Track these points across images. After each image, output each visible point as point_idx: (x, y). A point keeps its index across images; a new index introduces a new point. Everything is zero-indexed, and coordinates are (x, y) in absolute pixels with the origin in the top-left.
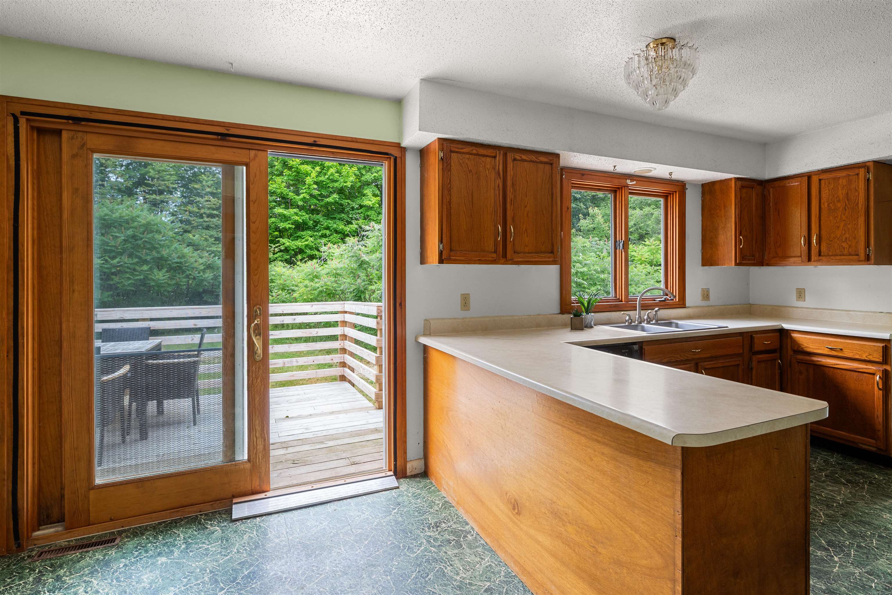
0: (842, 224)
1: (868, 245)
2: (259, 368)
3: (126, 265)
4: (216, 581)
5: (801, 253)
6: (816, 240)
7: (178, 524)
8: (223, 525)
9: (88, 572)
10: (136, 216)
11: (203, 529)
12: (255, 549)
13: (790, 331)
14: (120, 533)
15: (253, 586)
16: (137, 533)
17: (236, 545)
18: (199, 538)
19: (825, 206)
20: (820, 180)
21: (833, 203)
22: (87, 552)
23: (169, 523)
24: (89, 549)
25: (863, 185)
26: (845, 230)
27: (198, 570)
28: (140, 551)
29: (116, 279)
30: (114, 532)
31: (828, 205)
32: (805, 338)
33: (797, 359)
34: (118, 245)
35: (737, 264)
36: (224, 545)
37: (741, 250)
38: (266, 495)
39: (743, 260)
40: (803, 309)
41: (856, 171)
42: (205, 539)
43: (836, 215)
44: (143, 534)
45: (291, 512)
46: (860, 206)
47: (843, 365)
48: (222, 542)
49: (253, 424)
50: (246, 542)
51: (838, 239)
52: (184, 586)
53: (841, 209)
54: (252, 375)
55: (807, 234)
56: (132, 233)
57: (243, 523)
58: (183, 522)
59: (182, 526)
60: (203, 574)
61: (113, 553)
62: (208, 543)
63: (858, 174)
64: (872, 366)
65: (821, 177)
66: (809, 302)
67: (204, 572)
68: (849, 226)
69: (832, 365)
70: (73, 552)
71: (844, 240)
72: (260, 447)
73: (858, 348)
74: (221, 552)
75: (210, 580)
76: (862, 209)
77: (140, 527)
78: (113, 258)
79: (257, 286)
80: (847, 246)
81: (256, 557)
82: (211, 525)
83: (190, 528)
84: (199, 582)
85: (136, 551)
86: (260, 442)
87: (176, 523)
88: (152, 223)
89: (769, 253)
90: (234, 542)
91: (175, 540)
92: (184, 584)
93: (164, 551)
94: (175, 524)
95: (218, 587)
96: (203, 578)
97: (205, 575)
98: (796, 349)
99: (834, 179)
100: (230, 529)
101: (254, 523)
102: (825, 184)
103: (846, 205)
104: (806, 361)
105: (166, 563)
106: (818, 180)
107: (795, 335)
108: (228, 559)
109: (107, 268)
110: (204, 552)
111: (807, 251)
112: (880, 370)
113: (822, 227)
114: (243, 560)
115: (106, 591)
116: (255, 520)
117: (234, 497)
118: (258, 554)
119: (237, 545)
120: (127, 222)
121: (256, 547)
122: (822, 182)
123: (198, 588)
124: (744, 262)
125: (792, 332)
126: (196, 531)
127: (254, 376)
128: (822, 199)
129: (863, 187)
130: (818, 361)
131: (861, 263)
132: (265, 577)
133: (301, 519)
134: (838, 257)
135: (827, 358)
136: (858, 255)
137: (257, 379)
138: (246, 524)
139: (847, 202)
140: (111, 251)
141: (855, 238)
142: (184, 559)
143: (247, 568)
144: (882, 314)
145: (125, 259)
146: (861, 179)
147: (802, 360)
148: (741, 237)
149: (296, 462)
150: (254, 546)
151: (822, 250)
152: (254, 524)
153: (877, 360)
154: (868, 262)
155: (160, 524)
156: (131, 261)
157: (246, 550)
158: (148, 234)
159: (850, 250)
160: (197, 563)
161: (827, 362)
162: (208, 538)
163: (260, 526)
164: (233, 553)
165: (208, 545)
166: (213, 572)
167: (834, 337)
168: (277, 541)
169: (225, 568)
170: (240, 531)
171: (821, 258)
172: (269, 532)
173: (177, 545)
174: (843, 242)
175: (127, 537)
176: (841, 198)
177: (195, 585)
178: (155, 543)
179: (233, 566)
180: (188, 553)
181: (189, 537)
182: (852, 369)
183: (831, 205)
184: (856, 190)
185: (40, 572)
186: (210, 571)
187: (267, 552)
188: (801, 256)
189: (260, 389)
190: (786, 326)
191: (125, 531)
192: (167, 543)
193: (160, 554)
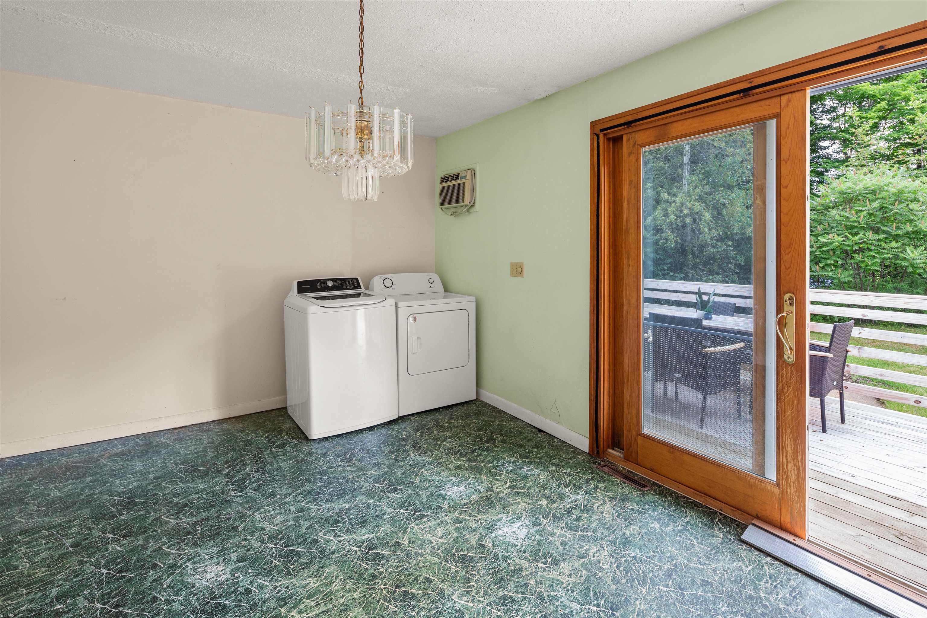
2: (791, 374)
3: (870, 242)
4: (670, 576)
7: (696, 508)
8: (729, 537)
9: (611, 496)
10: (885, 185)
11: (709, 527)
12: (732, 583)
14: (654, 484)
15: (691, 610)
16: (663, 492)
17: (719, 563)
18: (697, 531)
22: (625, 483)
23: (691, 502)
24: (627, 482)
27: (668, 555)
28: (650, 507)
29: (858, 257)
30: (651, 481)
34: (861, 221)
36: (710, 554)
38: (795, 540)
42: (701, 537)
44: (665, 496)
45: (816, 583)
48: (711, 550)
49: (782, 442)
50: (731, 568)
52: (647, 557)
54: (782, 382)
56: (879, 205)
57: (749, 550)
58: (700, 509)
59: (696, 511)
60: (668, 561)
61: (636, 494)
62: (699, 541)
67: (670, 560)
70: (618, 477)
72: (792, 475)
74: (700, 558)
75: (667, 570)
77: (669, 490)
78: (857, 234)
79: (789, 268)
81: (724, 589)
82: (720, 529)
83: (700, 518)
84: (658, 564)
85: (648, 505)
86: (792, 469)
87: (695, 506)
88: (906, 190)
90: (722, 559)
91: (680, 518)
92: (649, 555)
93: (664, 520)
94: (693, 505)
95: (666, 581)
96: (665, 564)
97: (669, 563)
100: (731, 546)
101: (760, 559)
105: (655, 530)
108: (699, 569)
109: (849, 246)
110: (688, 546)
114: (710, 581)
115: (606, 516)
116: (763, 557)
117: (758, 517)
118: (729, 589)
119: (721, 564)
120: (873, 192)
121: (735, 581)
123: (653, 568)
126: (702, 524)
127: (784, 381)
132: (710, 614)
133: (819, 600)
137: (788, 387)
138: (750, 554)
140: (853, 227)
142: (670, 537)
143: (705, 590)
145: (870, 235)
149: (905, 538)
150: (734, 579)
152: (758, 561)
155: (684, 497)
156: (876, 237)
157: (723, 575)
158: (899, 204)
160: (673, 549)
162: (704, 538)
163: (763, 566)
164: (709, 567)
165: (698, 543)
166: (676, 567)
168: (762, 595)
169: (688, 573)
170: (738, 555)
172: (765, 579)
173: (677, 523)
175: (655, 491)
177: (654, 563)
178: (665, 509)
179: (696, 578)
180: (677, 535)
181: (691, 525)
185: (594, 477)
186: (675, 564)
187: (739, 595)
189: (793, 401)
191: (658, 485)
192: (673, 515)
193: (658, 520)
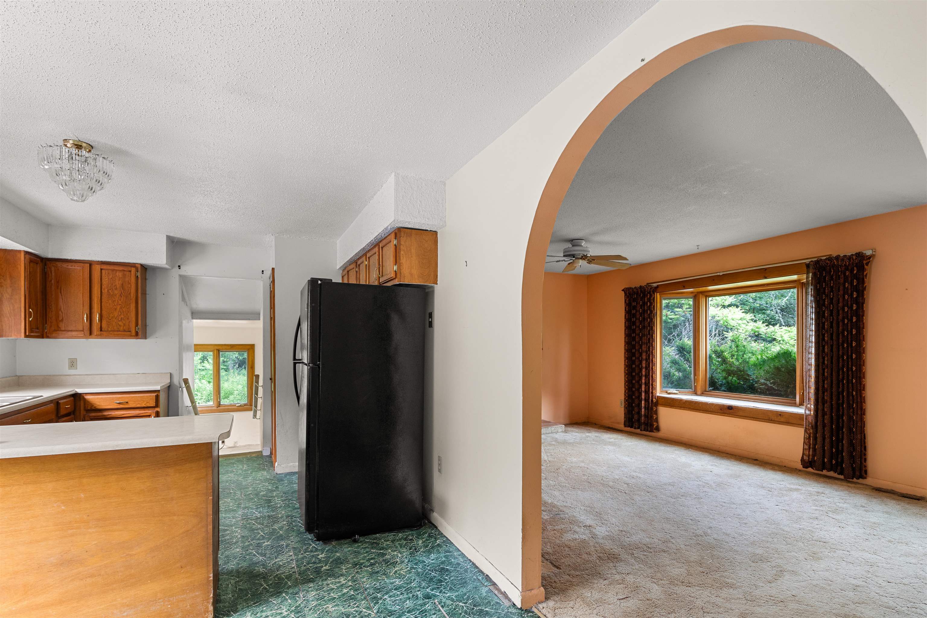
0: (119, 307)
1: (137, 325)
5: (83, 327)
6: (99, 318)
13: (82, 394)
19: (105, 291)
20: (101, 269)
21: (111, 290)
25: (134, 280)
26: (120, 312)
31: (108, 291)
32: (98, 398)
33: (90, 417)
35: (26, 336)
37: (30, 322)
39: (31, 333)
40: (76, 376)
41: (129, 269)
43: (114, 300)
46: (132, 295)
47: (129, 413)
51: (116, 318)
53: (118, 296)
55: (89, 312)
63: (130, 271)
64: (149, 410)
65: (102, 268)
66: (80, 370)
68: (124, 309)
69: (120, 415)
71: (120, 320)
73: (139, 399)
76: (133, 297)
80: (122, 324)
89: (51, 326)
98: (89, 408)
99: (113, 270)
102: (105, 274)
103: (121, 293)
104: (98, 417)
106: (100, 270)
107: (88, 397)
111: (89, 327)
112: (154, 412)
113: (103, 308)
122: (103, 271)
124: (32, 334)
125: (84, 395)
128: (102, 285)
129: (134, 281)
130: (109, 415)
131: (132, 337)
134: (115, 333)
135: (115, 411)
136: (130, 331)
139: (122, 290)
141: (128, 319)
144: (139, 375)
146: (132, 275)
147: (95, 417)
148: (31, 310)
151: (103, 326)
153: (152, 405)
154: (137, 337)
159: (125, 328)
161: (116, 414)
167: (121, 394)
171: (102, 332)
174: (119, 321)
176: (118, 287)
182: (135, 416)
183: (110, 291)
184: (129, 283)
188: (83, 331)
190: (79, 391)
